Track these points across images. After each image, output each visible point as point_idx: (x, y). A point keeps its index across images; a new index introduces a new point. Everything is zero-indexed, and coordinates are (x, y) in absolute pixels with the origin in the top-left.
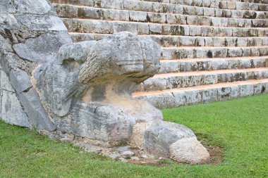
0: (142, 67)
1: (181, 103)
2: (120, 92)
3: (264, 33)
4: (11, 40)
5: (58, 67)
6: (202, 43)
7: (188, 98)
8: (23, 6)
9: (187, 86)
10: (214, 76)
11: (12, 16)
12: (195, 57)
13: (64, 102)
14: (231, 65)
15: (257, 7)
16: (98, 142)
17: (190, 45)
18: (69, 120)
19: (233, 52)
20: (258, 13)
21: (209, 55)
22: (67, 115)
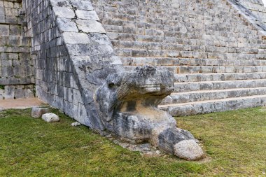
0: (159, 89)
1: (199, 111)
2: (147, 105)
3: (264, 64)
4: (85, 71)
5: (106, 88)
6: (218, 70)
7: (204, 108)
8: (96, 51)
9: (205, 99)
10: (224, 93)
11: (88, 57)
12: (212, 80)
13: (110, 111)
14: (239, 85)
15: (259, 46)
16: (128, 140)
17: (209, 72)
18: (112, 124)
19: (241, 76)
20: (260, 50)
21: (222, 78)
22: (110, 120)
